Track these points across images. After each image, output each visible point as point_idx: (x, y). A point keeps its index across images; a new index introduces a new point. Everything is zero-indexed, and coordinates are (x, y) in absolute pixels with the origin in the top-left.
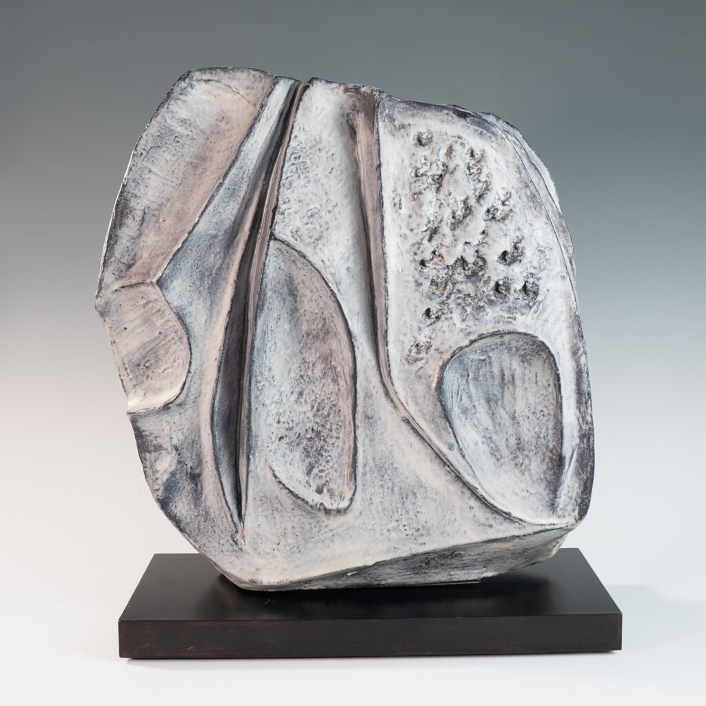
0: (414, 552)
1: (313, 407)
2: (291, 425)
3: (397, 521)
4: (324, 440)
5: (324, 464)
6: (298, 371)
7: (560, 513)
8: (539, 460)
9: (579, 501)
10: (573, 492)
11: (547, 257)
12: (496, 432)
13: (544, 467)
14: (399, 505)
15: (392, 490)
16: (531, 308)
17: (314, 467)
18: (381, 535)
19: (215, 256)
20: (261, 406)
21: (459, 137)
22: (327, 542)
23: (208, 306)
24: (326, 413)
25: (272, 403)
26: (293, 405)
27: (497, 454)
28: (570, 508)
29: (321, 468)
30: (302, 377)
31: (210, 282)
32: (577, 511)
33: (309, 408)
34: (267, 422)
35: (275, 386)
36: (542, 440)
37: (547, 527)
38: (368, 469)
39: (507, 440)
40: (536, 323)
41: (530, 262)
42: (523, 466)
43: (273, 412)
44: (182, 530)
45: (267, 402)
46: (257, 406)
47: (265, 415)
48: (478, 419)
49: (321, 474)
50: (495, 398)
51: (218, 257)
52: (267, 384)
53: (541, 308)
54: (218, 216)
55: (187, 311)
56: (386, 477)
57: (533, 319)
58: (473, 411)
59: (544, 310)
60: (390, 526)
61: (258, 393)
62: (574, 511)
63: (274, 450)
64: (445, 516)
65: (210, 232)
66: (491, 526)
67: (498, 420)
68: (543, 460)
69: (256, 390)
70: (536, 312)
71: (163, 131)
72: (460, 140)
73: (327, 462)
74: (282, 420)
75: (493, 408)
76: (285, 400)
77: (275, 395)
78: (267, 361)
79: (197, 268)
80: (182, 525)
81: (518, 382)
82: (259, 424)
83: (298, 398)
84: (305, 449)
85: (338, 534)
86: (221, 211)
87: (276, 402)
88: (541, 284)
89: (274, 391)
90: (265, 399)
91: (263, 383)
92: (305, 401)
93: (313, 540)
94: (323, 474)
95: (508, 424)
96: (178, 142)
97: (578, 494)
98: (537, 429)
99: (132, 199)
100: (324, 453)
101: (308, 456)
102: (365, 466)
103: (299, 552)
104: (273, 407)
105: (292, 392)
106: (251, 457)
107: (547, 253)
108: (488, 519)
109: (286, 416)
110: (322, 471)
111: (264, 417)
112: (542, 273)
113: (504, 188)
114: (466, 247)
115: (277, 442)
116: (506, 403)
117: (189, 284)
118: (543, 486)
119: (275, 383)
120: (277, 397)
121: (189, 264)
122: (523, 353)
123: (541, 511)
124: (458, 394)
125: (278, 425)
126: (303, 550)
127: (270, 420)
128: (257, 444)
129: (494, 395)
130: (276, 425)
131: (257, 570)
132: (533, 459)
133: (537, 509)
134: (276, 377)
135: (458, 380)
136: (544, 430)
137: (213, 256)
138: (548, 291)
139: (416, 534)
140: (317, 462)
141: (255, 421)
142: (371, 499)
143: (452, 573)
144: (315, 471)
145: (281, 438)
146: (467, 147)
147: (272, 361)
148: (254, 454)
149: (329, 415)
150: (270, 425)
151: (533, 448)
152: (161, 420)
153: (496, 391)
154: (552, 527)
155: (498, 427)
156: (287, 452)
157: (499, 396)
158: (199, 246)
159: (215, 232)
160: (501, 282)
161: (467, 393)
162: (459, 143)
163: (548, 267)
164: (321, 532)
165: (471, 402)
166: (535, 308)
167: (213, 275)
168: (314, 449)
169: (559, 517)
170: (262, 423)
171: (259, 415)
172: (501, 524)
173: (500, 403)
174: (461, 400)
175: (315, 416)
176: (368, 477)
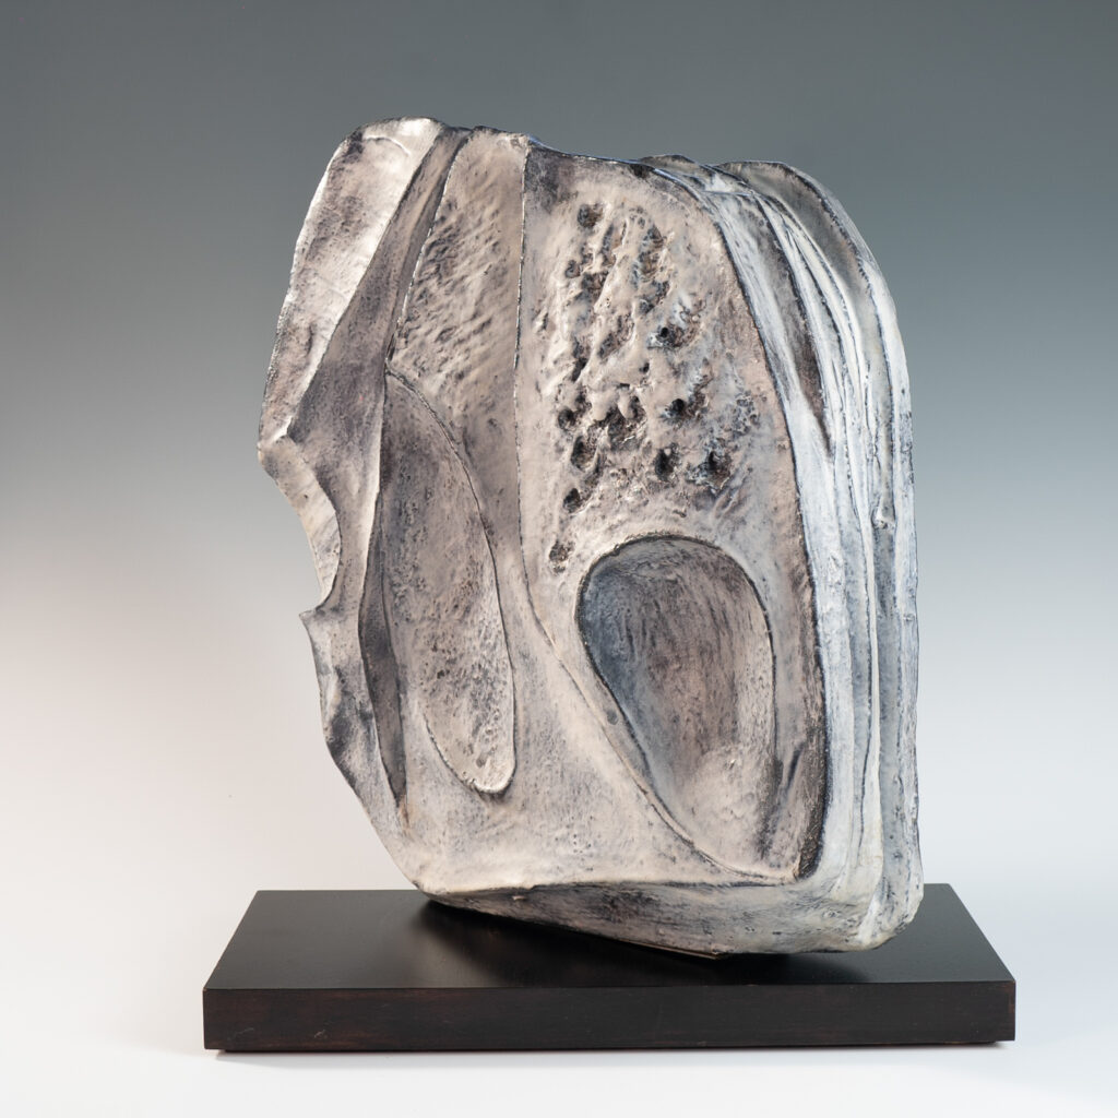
0: (577, 881)
1: (480, 632)
2: (453, 656)
3: (568, 827)
4: (492, 684)
5: (492, 721)
6: (465, 575)
7: (773, 858)
8: (754, 762)
9: (802, 843)
10: (796, 826)
11: (756, 412)
12: (709, 706)
13: (758, 776)
14: (570, 802)
15: (562, 776)
16: (714, 498)
17: (480, 724)
18: (548, 844)
19: (364, 397)
20: (405, 622)
21: (640, 210)
22: (492, 841)
23: (360, 469)
24: (492, 643)
25: (423, 619)
26: (455, 625)
27: (704, 743)
28: (789, 853)
29: (489, 728)
30: (470, 584)
31: (361, 435)
32: (798, 861)
33: (476, 634)
34: (416, 647)
35: (428, 594)
36: (759, 729)
37: (751, 879)
38: (530, 736)
39: (721, 722)
40: (720, 524)
41: (719, 420)
42: (733, 771)
43: (425, 633)
44: (357, 793)
45: (414, 616)
46: (397, 620)
47: (412, 636)
48: (683, 682)
49: (487, 737)
50: (708, 648)
51: (367, 399)
52: (412, 590)
53: (735, 497)
54: (358, 338)
55: (331, 474)
56: (554, 754)
57: (718, 517)
58: (676, 666)
59: (740, 503)
60: (558, 834)
61: (397, 601)
62: (793, 859)
63: (430, 691)
64: (621, 831)
65: (351, 362)
66: (674, 860)
67: (713, 687)
68: (758, 764)
69: (392, 597)
70: (724, 506)
71: (326, 216)
72: (640, 216)
73: (496, 719)
74: (440, 646)
75: (707, 664)
76: (443, 616)
77: (428, 607)
78: (408, 555)
79: (341, 414)
80: (356, 785)
81: (732, 624)
82: (404, 648)
83: (464, 616)
84: (472, 695)
85: (502, 833)
86: (362, 331)
87: (429, 619)
88: (737, 457)
89: (423, 601)
90: (411, 611)
91: (403, 588)
92: (472, 621)
93: (477, 836)
94: (490, 737)
95: (725, 696)
96: (347, 230)
97: (802, 830)
98: (755, 710)
99: (296, 313)
100: (493, 706)
101: (476, 707)
102: (527, 731)
103: (463, 850)
104: (425, 624)
105: (456, 607)
106: (402, 696)
107: (755, 405)
108: (670, 847)
109: (447, 642)
110: (489, 732)
111: (410, 638)
112: (741, 439)
113: (694, 294)
114: (620, 391)
115: (435, 679)
116: (724, 658)
117: (333, 436)
118: (753, 807)
119: (428, 589)
120: (431, 611)
121: (328, 408)
122: (724, 574)
123: (744, 849)
124: (645, 634)
125: (435, 654)
126: (467, 849)
127: (421, 644)
128: (406, 679)
129: (708, 643)
130: (431, 653)
131: (422, 867)
132: (747, 758)
133: (739, 844)
134: (428, 581)
135: (639, 611)
136: (762, 712)
137: (361, 397)
138: (750, 470)
139: (585, 852)
140: (485, 716)
141: (398, 643)
142: (536, 785)
143: (661, 931)
144: (483, 730)
145: (441, 674)
146: (648, 226)
147: (418, 556)
148: (405, 693)
149: (495, 647)
150: (423, 652)
151: (748, 739)
152: (322, 630)
153: (710, 636)
154: (759, 880)
155: (712, 697)
156: (451, 696)
157: (715, 644)
158: (336, 382)
159: (358, 362)
160: (667, 452)
161: (665, 635)
162: (636, 220)
163: (754, 429)
164: (486, 825)
165: (673, 650)
166: (722, 498)
167: (364, 425)
168: (482, 697)
169: (771, 866)
170: (409, 647)
171: (402, 634)
172: (687, 859)
173: (716, 657)
174: (654, 644)
175: (482, 645)
176: (532, 750)
